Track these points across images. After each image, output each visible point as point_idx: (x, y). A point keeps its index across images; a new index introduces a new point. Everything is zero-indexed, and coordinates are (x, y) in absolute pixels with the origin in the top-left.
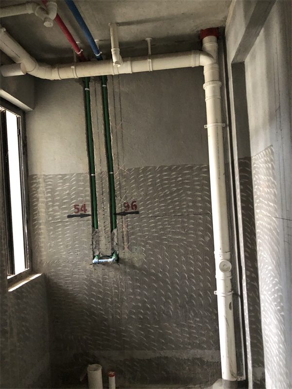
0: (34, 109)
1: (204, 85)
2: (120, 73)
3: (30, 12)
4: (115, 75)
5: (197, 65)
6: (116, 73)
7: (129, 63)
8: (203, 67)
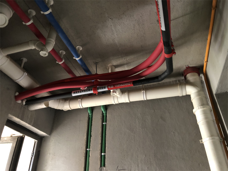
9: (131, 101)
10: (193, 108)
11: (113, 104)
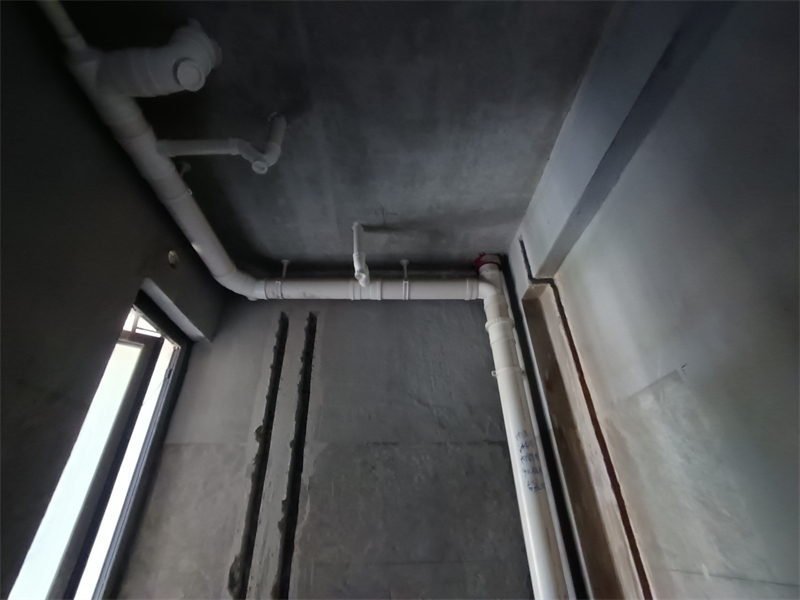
0: (212, 340)
1: (487, 325)
2: (364, 298)
3: (234, 152)
4: (355, 301)
5: (474, 298)
6: (358, 298)
7: (378, 284)
8: (482, 301)
9: (385, 297)
10: (486, 321)
11: (349, 300)
